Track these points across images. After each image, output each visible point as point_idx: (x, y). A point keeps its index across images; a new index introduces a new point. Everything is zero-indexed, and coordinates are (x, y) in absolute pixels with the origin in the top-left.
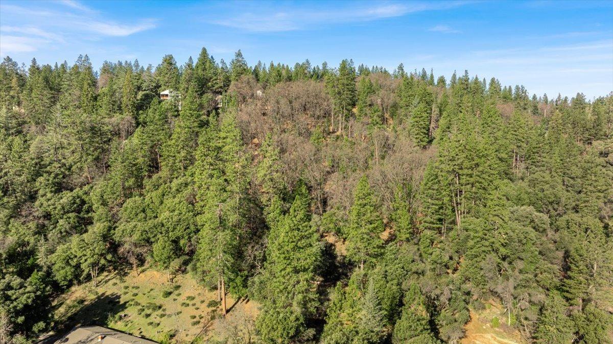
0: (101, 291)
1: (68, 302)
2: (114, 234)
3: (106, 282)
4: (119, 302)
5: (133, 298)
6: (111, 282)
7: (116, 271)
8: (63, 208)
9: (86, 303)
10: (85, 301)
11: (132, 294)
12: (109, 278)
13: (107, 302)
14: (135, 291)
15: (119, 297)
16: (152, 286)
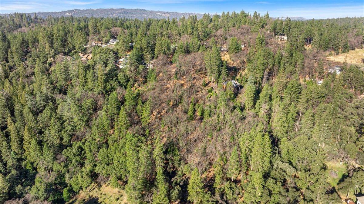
0: (91, 194)
1: (79, 199)
2: (95, 169)
3: (93, 190)
4: (98, 202)
5: (104, 200)
6: (95, 190)
7: (97, 184)
8: (74, 154)
9: (85, 201)
10: (85, 199)
11: (103, 198)
12: (94, 187)
13: (93, 201)
14: (104, 196)
15: (98, 199)
16: (111, 194)
